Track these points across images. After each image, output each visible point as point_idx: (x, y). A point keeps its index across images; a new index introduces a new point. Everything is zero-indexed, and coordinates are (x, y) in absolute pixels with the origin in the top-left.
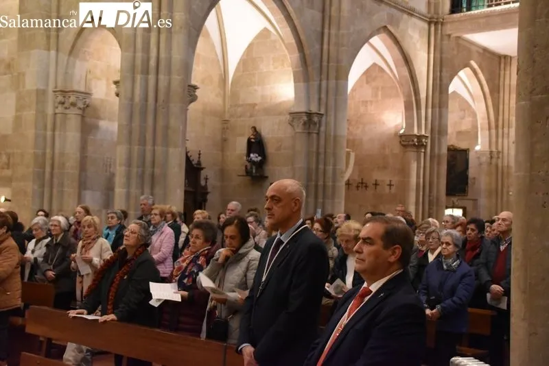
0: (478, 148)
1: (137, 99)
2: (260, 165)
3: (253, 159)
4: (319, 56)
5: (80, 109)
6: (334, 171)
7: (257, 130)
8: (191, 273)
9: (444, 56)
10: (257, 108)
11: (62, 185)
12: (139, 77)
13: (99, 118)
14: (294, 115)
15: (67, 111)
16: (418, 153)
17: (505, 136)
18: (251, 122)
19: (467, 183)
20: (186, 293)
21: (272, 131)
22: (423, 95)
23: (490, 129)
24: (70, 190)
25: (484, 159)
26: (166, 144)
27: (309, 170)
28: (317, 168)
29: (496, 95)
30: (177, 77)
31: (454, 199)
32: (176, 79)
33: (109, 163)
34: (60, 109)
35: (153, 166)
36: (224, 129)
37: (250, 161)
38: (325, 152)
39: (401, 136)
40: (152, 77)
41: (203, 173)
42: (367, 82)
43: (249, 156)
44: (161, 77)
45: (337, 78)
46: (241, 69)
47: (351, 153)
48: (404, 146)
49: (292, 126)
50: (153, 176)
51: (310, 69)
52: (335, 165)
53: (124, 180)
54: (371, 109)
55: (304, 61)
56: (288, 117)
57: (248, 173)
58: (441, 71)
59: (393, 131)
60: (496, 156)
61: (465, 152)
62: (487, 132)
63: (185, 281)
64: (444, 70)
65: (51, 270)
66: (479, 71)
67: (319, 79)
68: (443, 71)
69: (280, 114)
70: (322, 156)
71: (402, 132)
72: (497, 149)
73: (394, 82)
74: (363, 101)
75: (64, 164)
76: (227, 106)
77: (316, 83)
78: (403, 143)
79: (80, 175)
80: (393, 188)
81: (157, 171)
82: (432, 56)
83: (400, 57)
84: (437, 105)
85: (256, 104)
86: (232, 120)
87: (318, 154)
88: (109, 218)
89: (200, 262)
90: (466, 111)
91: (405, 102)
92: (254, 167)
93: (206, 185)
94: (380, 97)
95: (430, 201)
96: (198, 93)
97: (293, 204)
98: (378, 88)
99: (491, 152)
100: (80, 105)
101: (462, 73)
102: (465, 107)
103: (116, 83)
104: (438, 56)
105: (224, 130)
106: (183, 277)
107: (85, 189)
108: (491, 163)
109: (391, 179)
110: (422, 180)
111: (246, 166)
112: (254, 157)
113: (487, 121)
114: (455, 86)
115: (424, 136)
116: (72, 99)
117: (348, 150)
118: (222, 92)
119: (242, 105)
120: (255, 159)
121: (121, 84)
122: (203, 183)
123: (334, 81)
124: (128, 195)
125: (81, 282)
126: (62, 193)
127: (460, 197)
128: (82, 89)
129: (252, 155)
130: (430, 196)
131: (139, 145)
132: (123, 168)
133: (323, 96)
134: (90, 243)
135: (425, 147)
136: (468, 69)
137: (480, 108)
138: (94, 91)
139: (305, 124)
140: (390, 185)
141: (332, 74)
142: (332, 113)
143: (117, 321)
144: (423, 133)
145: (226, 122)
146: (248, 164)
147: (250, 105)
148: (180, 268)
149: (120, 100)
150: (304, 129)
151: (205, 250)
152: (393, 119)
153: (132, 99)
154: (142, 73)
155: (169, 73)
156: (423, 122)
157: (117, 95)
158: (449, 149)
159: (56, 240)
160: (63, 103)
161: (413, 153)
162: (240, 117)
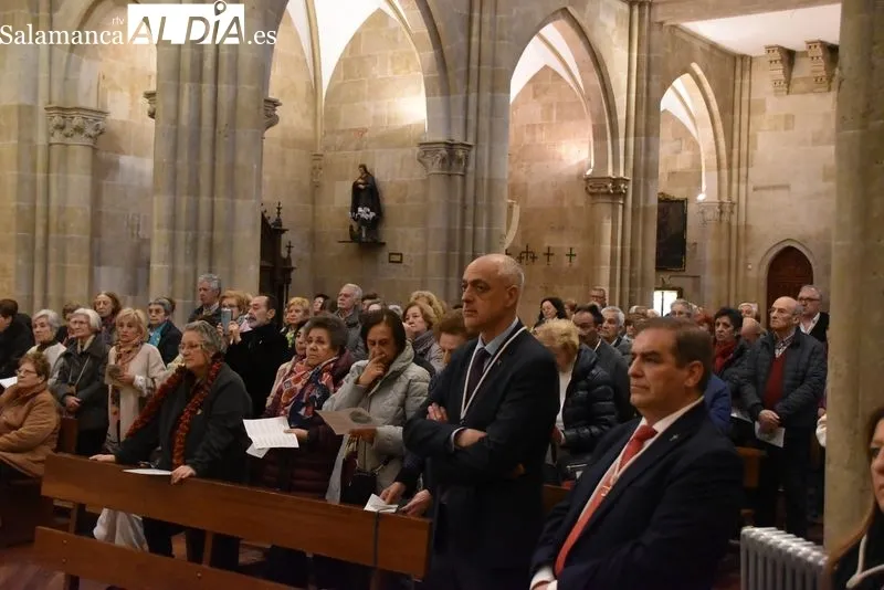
0: (701, 197)
1: (184, 122)
2: (373, 225)
3: (363, 215)
4: (466, 54)
5: (90, 136)
6: (489, 233)
7: (368, 169)
8: (311, 400)
9: (653, 55)
10: (367, 135)
11: (63, 258)
12: (187, 87)
13: (119, 151)
14: (427, 147)
15: (69, 141)
16: (614, 206)
17: (743, 179)
18: (356, 158)
19: (683, 252)
20: (304, 432)
21: (391, 172)
22: (621, 116)
23: (719, 168)
24: (77, 266)
25: (711, 215)
26: (232, 192)
27: (450, 232)
28: (463, 231)
29: (728, 115)
30: (247, 87)
31: (665, 276)
32: (247, 89)
33: (136, 223)
34: (57, 137)
35: (212, 229)
36: (314, 168)
37: (357, 219)
38: (475, 204)
39: (588, 179)
40: (207, 87)
41: (285, 238)
42: (535, 96)
43: (356, 211)
44: (223, 87)
45: (493, 90)
46: (342, 75)
47: (515, 206)
48: (592, 194)
49: (424, 164)
50: (211, 243)
51: (450, 74)
52: (490, 224)
53: (165, 250)
54: (542, 137)
55: (442, 61)
56: (418, 150)
57: (354, 237)
58: (648, 79)
59: (575, 172)
60: (728, 209)
61: (681, 204)
62: (715, 173)
63: (302, 412)
64: (654, 77)
65: (72, 395)
66: (704, 79)
67: (465, 90)
68: (652, 78)
69: (404, 145)
70: (470, 212)
71: (589, 172)
72: (730, 198)
73: (576, 96)
74: (528, 126)
75: (65, 225)
76: (320, 134)
77: (460, 97)
78: (590, 190)
79: (92, 242)
80: (575, 260)
81: (219, 235)
82: (635, 54)
83: (587, 57)
84: (643, 132)
85: (364, 131)
86: (328, 155)
87: (464, 207)
88: (151, 311)
89: (324, 382)
90: (684, 142)
91: (593, 126)
92: (364, 228)
93: (289, 258)
94: (554, 120)
95: (631, 279)
96: (279, 111)
97: (508, 296)
98: (551, 106)
99: (721, 203)
100: (90, 131)
101: (678, 83)
102: (682, 133)
103: (149, 96)
104: (644, 55)
105: (315, 170)
106: (297, 405)
107: (99, 265)
108: (721, 221)
109: (572, 245)
110: (619, 247)
111: (351, 227)
112: (365, 213)
113: (715, 157)
114: (668, 102)
115: (622, 179)
116: (77, 121)
117: (510, 201)
118: (311, 112)
119: (343, 131)
120: (366, 216)
121: (157, 97)
122: (284, 253)
123: (489, 94)
124: (173, 275)
125: (116, 413)
126: (62, 270)
127: (673, 273)
128: (92, 105)
129: (360, 210)
130: (631, 272)
131: (188, 194)
132: (164, 232)
133: (472, 117)
134: (129, 352)
135: (625, 196)
136: (687, 76)
137: (705, 136)
138: (110, 109)
139: (443, 160)
140: (571, 255)
141: (486, 83)
142: (485, 145)
143: (196, 476)
144: (622, 175)
145: (318, 157)
146: (355, 224)
147: (356, 130)
148: (292, 392)
149: (157, 123)
150: (443, 168)
151: (329, 363)
152: (575, 152)
153: (176, 121)
154: (192, 80)
155: (235, 79)
156: (622, 157)
157: (152, 115)
158: (660, 201)
159: (82, 347)
160: (62, 128)
161: (606, 205)
162: (340, 150)
